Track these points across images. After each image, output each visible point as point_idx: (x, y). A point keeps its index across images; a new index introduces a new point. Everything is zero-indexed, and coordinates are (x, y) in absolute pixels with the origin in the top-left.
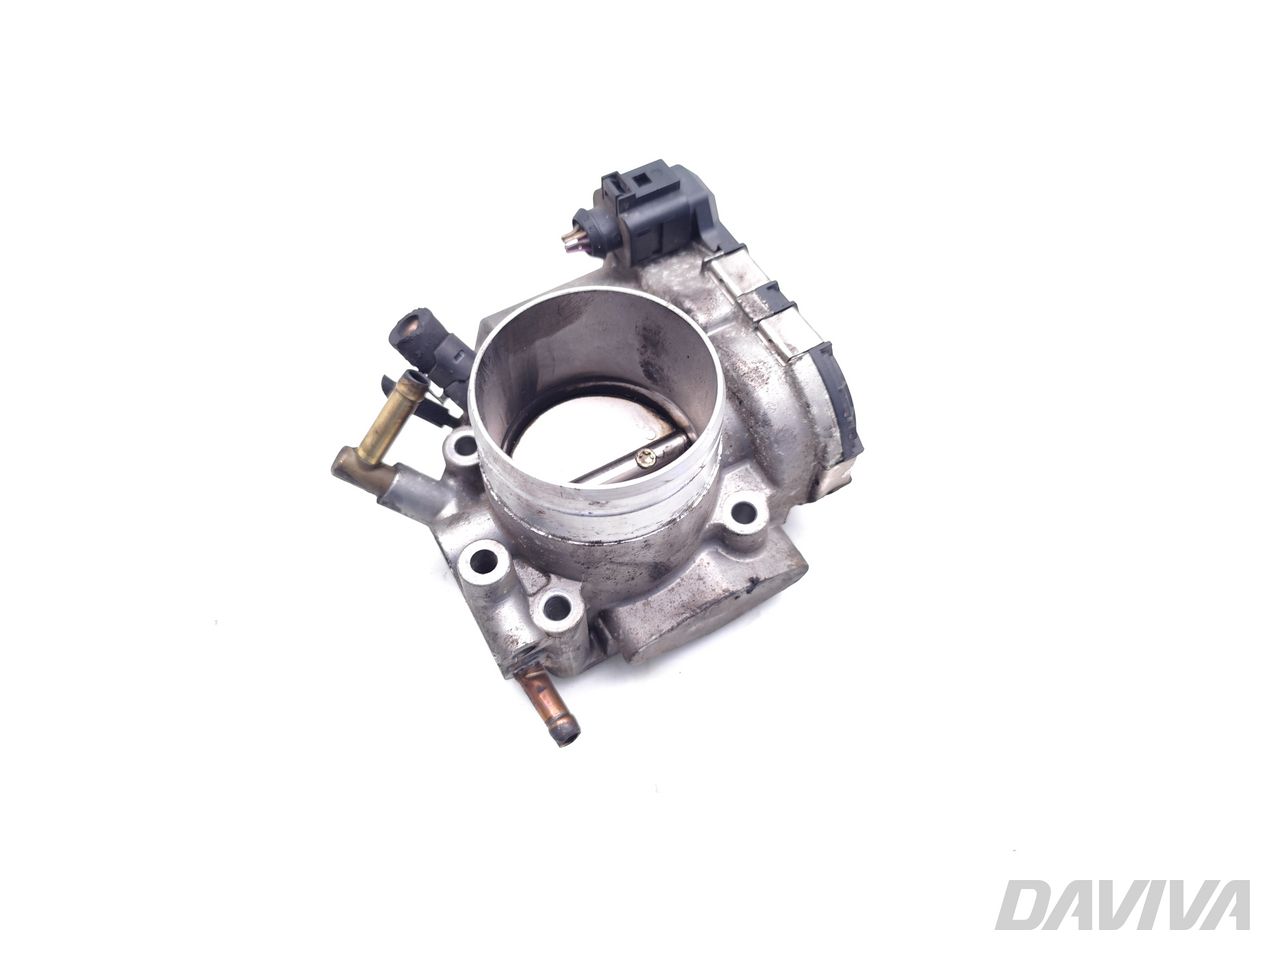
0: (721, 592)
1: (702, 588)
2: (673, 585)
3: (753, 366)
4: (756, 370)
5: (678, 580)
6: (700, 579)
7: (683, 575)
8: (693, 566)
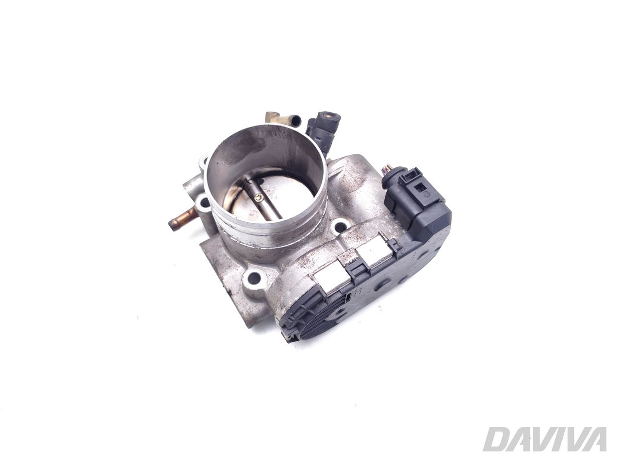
0: (222, 276)
1: (225, 268)
2: (228, 256)
3: (311, 259)
4: (308, 261)
5: (230, 258)
6: (229, 267)
7: (232, 260)
8: (236, 263)
